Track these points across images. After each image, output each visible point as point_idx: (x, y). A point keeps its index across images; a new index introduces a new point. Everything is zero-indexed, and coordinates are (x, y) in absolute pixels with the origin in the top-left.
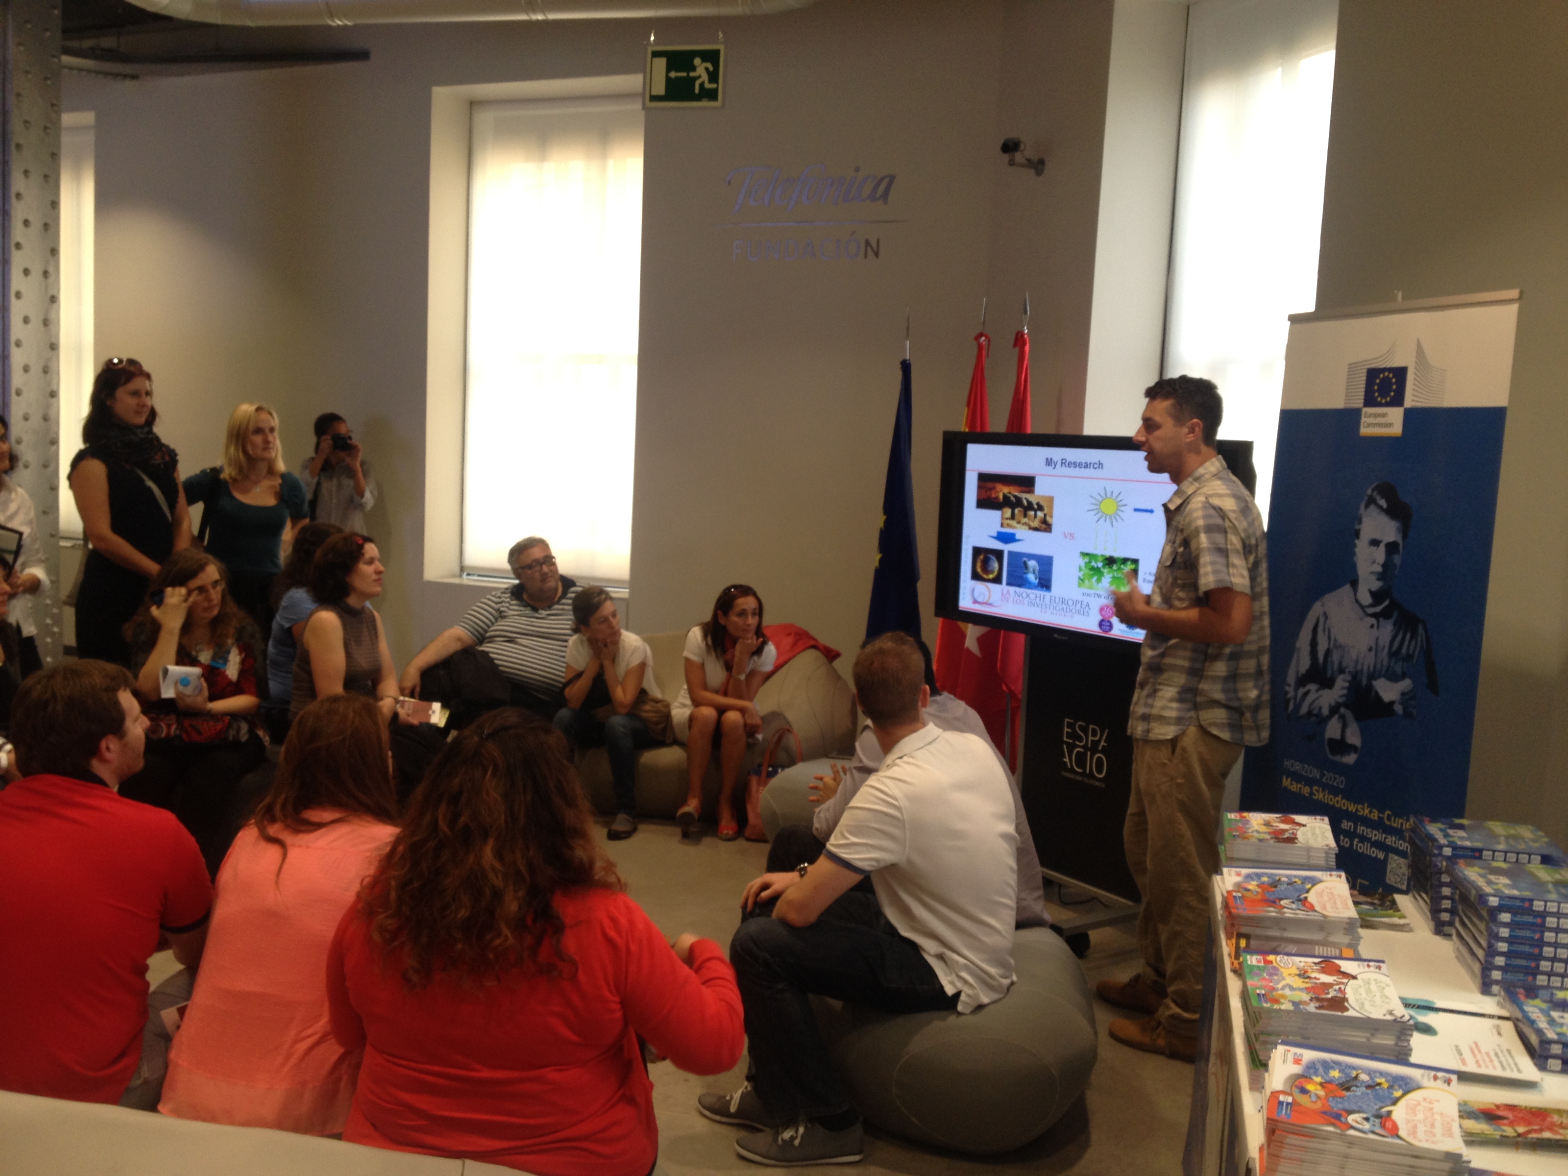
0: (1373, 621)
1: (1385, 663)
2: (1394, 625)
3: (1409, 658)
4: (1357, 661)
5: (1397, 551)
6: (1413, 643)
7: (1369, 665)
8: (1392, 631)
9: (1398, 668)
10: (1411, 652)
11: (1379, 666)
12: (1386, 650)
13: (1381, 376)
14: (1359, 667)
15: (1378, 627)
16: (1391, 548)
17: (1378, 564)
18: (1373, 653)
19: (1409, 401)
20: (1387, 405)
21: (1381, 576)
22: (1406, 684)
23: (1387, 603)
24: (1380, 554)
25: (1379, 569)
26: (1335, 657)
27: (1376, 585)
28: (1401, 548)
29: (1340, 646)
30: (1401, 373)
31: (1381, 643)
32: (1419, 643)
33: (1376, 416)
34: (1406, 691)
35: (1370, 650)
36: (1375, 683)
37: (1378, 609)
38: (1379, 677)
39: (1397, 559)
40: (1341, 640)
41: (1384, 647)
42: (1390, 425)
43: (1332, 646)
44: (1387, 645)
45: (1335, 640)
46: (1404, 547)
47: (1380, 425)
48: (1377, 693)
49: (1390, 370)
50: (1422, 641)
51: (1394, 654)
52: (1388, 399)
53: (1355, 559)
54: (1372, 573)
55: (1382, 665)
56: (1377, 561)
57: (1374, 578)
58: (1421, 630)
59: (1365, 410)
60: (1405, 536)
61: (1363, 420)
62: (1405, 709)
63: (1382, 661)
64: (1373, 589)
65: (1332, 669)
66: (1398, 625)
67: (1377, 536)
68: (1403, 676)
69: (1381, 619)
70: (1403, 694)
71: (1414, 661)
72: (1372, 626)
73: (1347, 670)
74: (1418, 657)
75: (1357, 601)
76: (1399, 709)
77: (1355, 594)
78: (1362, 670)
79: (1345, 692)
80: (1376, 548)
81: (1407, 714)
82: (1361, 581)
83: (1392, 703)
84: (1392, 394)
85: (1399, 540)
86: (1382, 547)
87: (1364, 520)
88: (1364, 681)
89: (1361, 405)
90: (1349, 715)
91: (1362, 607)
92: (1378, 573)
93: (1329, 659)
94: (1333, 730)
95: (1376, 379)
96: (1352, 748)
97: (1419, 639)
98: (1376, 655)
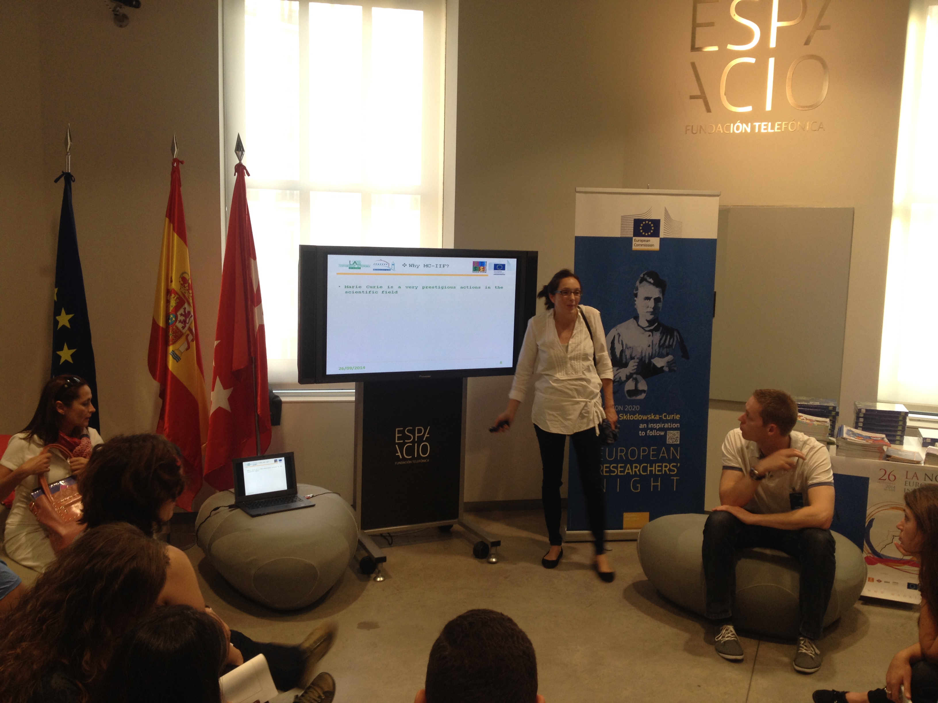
0: (650, 333)
1: (657, 351)
2: (661, 333)
3: (670, 346)
4: (642, 352)
5: (660, 301)
6: (672, 340)
7: (649, 354)
8: (660, 336)
9: (664, 352)
10: (671, 343)
11: (654, 352)
12: (657, 345)
13: (644, 223)
14: (643, 355)
15: (653, 335)
16: (657, 300)
17: (651, 308)
18: (651, 347)
19: (662, 235)
20: (649, 236)
21: (652, 313)
22: (670, 358)
23: (656, 324)
24: (651, 303)
25: (652, 310)
26: (628, 353)
27: (650, 317)
28: (662, 300)
29: (630, 347)
30: (657, 223)
31: (654, 343)
32: (675, 339)
33: (642, 241)
34: (669, 361)
35: (649, 346)
36: (652, 360)
37: (652, 328)
38: (654, 357)
39: (660, 305)
40: (630, 345)
41: (656, 344)
42: (652, 245)
43: (624, 348)
44: (658, 342)
45: (626, 345)
46: (663, 300)
47: (645, 245)
48: (654, 364)
49: (649, 220)
50: (677, 338)
51: (661, 346)
52: (650, 233)
53: (635, 307)
54: (647, 312)
55: (656, 352)
56: (650, 307)
57: (649, 314)
58: (676, 333)
59: (634, 238)
60: (663, 294)
61: (634, 243)
62: (669, 369)
63: (656, 350)
64: (648, 319)
65: (626, 358)
66: (662, 333)
67: (649, 295)
68: (667, 355)
69: (654, 332)
70: (668, 362)
71: (673, 347)
72: (649, 336)
73: (636, 358)
74: (675, 345)
75: (639, 325)
76: (666, 369)
77: (637, 323)
78: (645, 356)
79: (636, 367)
80: (649, 300)
81: (671, 370)
82: (640, 316)
83: (663, 367)
84: (652, 231)
85: (661, 296)
86: (652, 300)
87: (640, 289)
88: (647, 361)
89: (633, 236)
90: (639, 377)
91: (643, 328)
92: (651, 312)
93: (623, 354)
94: (630, 386)
95: (641, 224)
96: (644, 391)
97: (675, 338)
98: (652, 348)
